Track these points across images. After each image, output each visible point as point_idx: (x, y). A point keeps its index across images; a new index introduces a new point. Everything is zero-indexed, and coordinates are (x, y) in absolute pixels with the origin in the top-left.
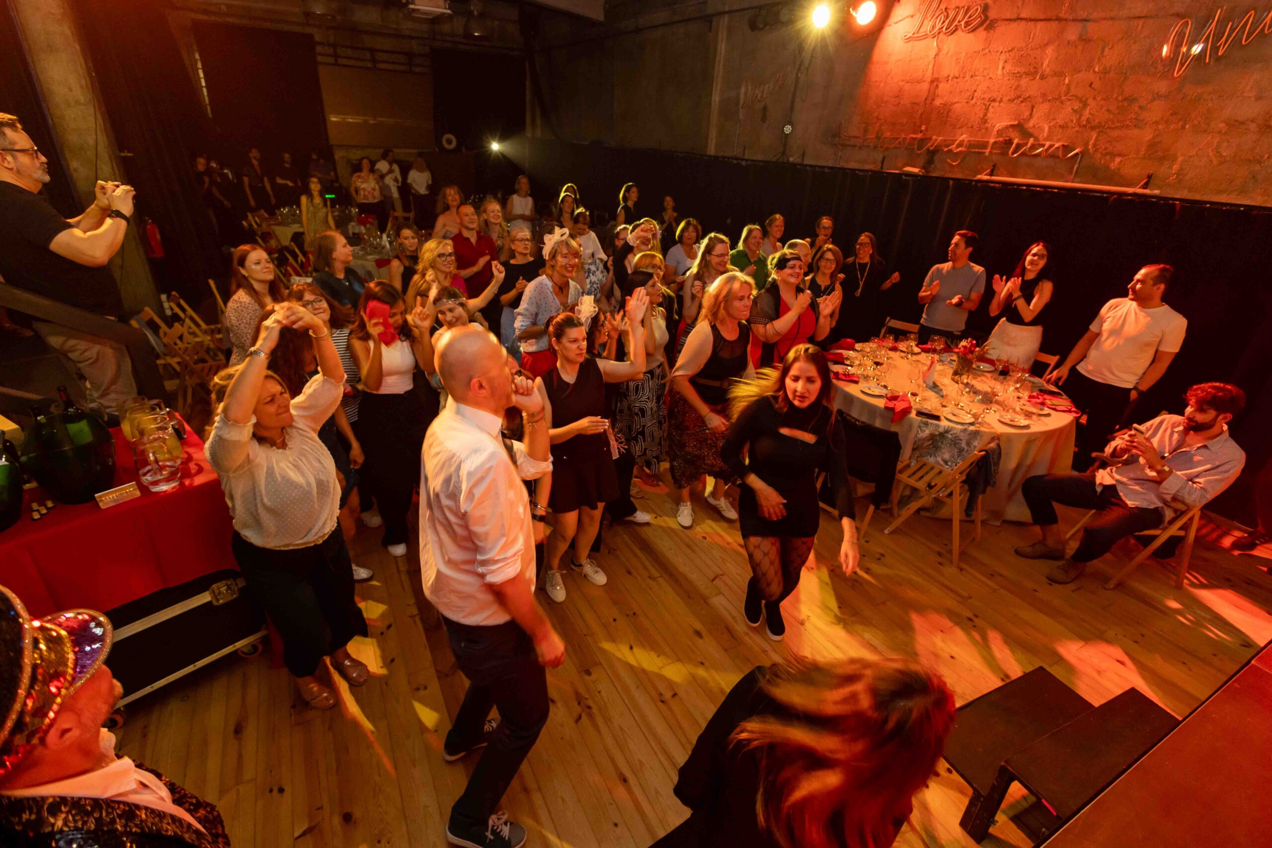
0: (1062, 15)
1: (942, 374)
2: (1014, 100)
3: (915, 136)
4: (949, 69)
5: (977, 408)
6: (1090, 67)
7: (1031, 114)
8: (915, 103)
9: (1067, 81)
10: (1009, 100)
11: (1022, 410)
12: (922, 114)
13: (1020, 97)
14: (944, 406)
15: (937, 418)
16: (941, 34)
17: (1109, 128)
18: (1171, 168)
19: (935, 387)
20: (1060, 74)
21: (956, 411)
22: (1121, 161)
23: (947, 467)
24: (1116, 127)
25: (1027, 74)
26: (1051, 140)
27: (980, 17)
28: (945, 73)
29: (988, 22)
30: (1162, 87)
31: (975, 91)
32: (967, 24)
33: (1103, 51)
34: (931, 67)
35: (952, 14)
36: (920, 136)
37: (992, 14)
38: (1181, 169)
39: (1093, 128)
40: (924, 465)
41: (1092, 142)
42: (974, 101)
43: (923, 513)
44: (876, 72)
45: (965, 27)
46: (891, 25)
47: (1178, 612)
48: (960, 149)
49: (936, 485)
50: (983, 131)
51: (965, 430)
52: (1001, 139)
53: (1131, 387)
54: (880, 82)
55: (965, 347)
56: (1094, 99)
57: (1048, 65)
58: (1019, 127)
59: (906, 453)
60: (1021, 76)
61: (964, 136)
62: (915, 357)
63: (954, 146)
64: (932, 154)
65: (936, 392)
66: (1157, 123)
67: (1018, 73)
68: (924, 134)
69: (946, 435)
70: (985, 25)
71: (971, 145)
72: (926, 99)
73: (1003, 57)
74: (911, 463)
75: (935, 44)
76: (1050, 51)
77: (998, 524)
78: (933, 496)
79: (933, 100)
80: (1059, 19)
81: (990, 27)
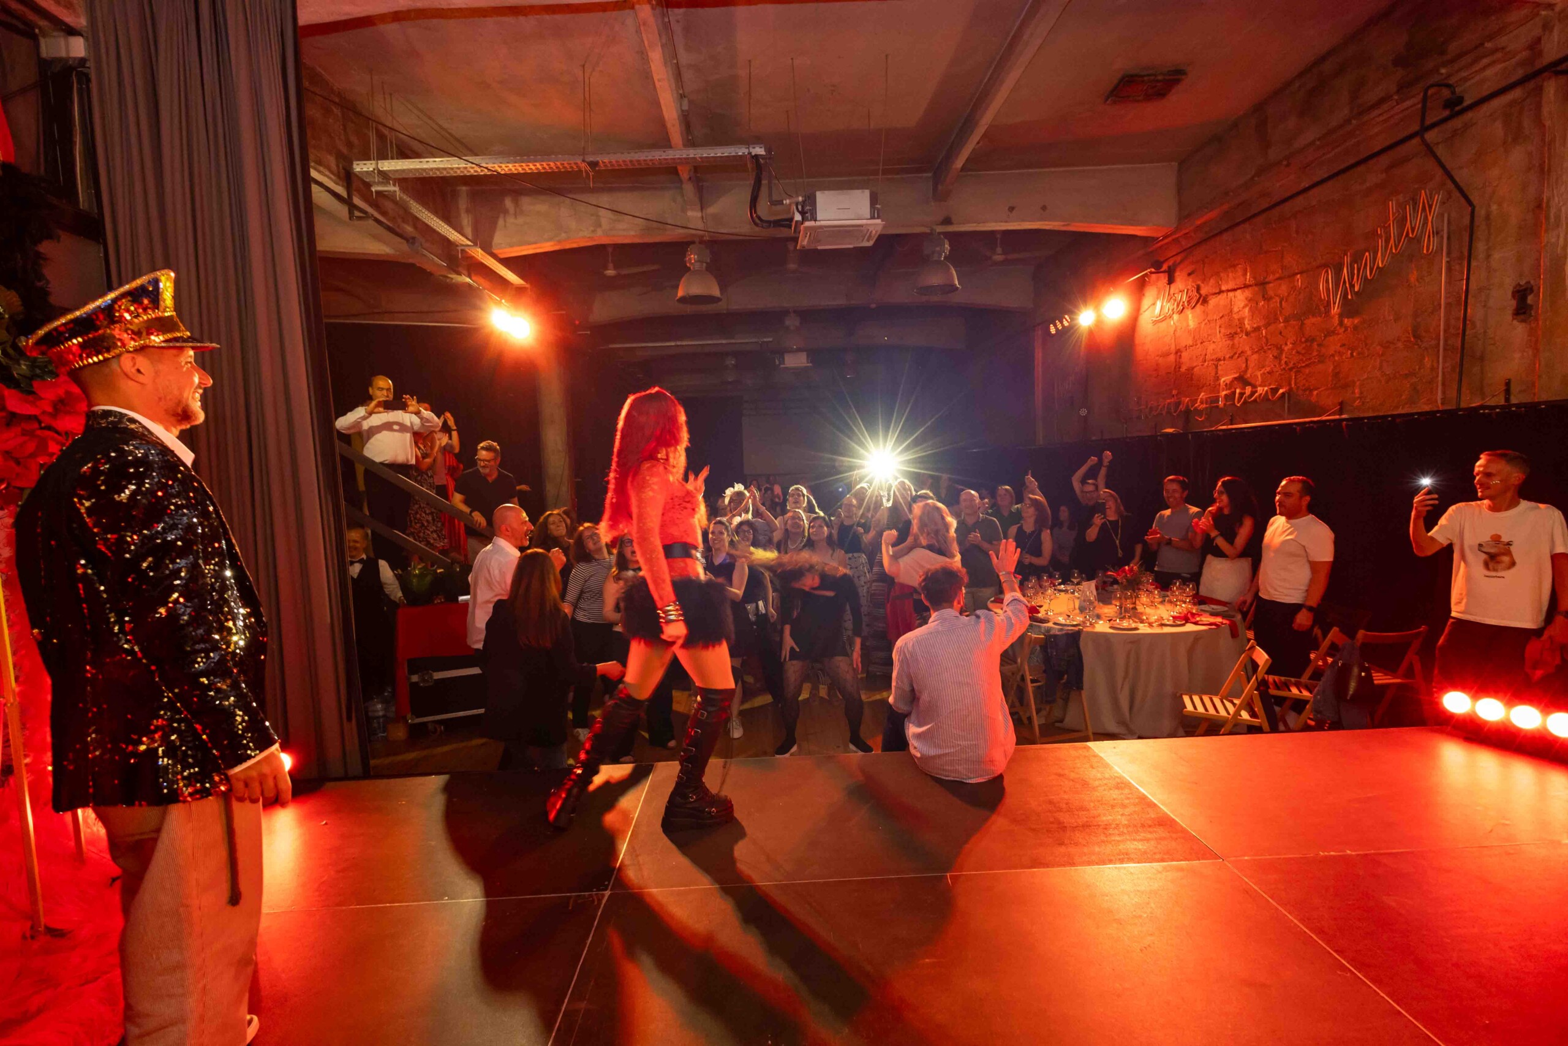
0: (1248, 282)
2: (1233, 356)
3: (1170, 401)
4: (1185, 341)
6: (1276, 320)
7: (1247, 365)
8: (1167, 373)
9: (1264, 334)
10: (1230, 357)
12: (1173, 381)
13: (1235, 353)
16: (1175, 314)
17: (1302, 367)
18: (1353, 393)
20: (1258, 329)
22: (1318, 394)
24: (1307, 366)
25: (1236, 334)
26: (1263, 386)
27: (1197, 296)
28: (1183, 344)
29: (1202, 298)
30: (1327, 325)
31: (1206, 355)
32: (1189, 302)
33: (1281, 305)
34: (1173, 341)
35: (1178, 297)
36: (1173, 400)
37: (1203, 292)
39: (1291, 369)
41: (1293, 381)
42: (1206, 364)
45: (1189, 305)
46: (1141, 314)
48: (1203, 406)
50: (1217, 387)
52: (1229, 392)
56: (1286, 344)
57: (1249, 324)
58: (1242, 380)
60: (1233, 337)
61: (1204, 394)
64: (1185, 413)
66: (1333, 355)
67: (1230, 334)
68: (1176, 399)
70: (1201, 301)
71: (1209, 402)
72: (1175, 367)
73: (1218, 324)
75: (1173, 322)
79: (1180, 367)
80: (1247, 286)
81: (1204, 300)
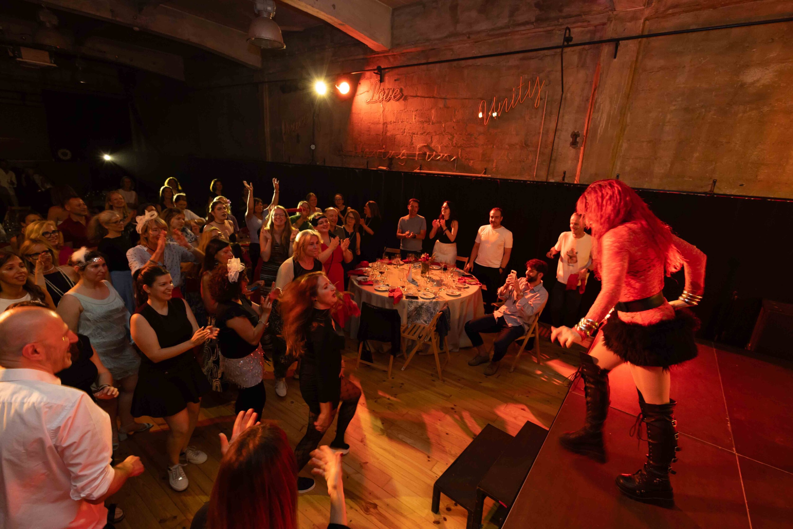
0: (435, 95)
1: (416, 274)
2: (423, 134)
3: (381, 151)
4: (391, 118)
5: (435, 289)
6: (451, 119)
7: (432, 140)
8: (377, 134)
9: (443, 126)
10: (421, 134)
11: (456, 286)
12: (382, 140)
13: (425, 132)
14: (419, 291)
15: (416, 298)
16: (383, 101)
17: (465, 147)
18: (492, 165)
19: (413, 281)
20: (440, 122)
21: (426, 293)
22: (473, 162)
23: (427, 324)
24: (468, 147)
25: (426, 122)
26: (442, 153)
27: (400, 94)
28: (389, 120)
29: (404, 97)
30: (481, 129)
31: (405, 129)
32: (395, 97)
33: (455, 112)
34: (382, 116)
35: (387, 92)
36: (383, 151)
37: (405, 93)
38: (496, 165)
39: (459, 147)
40: (415, 326)
41: (459, 154)
42: (405, 134)
43: (420, 354)
44: (356, 118)
45: (394, 98)
46: (358, 95)
47: (540, 375)
48: (403, 157)
49: (422, 335)
50: (412, 148)
51: (431, 302)
52: (421, 152)
53: (499, 267)
54: (358, 123)
55: (424, 258)
56: (456, 134)
57: (434, 118)
58: (428, 147)
59: (404, 320)
60: (423, 123)
61: (404, 151)
62: (401, 267)
63: (401, 156)
64: (391, 159)
65: (414, 284)
66: (483, 145)
67: (422, 121)
68: (385, 150)
69: (423, 306)
70: (403, 98)
71: (408, 155)
72: (383, 132)
73: (414, 113)
74: (408, 326)
75: (382, 106)
76: (433, 111)
77: (458, 350)
78: (422, 342)
79: (386, 133)
80: (433, 97)
81: (405, 99)
